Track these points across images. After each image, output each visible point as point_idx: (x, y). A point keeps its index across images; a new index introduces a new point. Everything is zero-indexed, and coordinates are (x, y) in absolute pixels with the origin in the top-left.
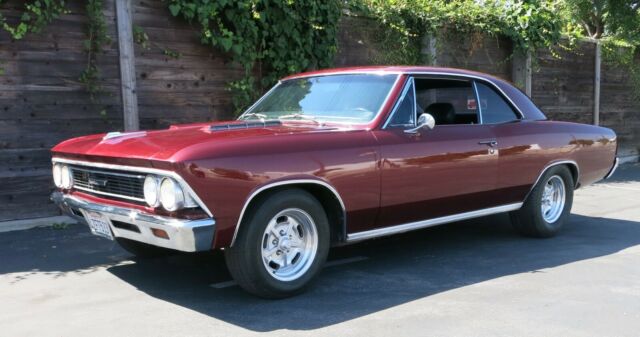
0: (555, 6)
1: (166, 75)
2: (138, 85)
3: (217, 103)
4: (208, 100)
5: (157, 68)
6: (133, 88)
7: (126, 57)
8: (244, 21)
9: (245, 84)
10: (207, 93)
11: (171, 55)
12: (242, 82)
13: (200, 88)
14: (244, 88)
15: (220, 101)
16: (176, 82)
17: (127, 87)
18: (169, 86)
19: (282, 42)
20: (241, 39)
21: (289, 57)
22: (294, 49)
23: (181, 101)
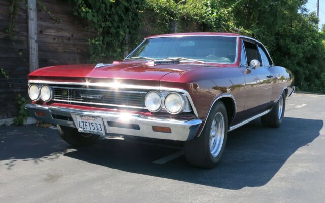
0: (227, 11)
1: (53, 33)
2: (38, 38)
3: (79, 51)
4: (74, 49)
5: (49, 28)
6: (35, 39)
7: (33, 20)
8: (98, 4)
9: (98, 41)
10: (74, 45)
11: (56, 21)
12: (96, 39)
13: (71, 42)
14: (97, 43)
15: (81, 50)
16: (58, 37)
17: (32, 39)
18: (55, 39)
19: (116, 18)
20: (96, 14)
21: (119, 27)
22: (121, 23)
23: (61, 49)
